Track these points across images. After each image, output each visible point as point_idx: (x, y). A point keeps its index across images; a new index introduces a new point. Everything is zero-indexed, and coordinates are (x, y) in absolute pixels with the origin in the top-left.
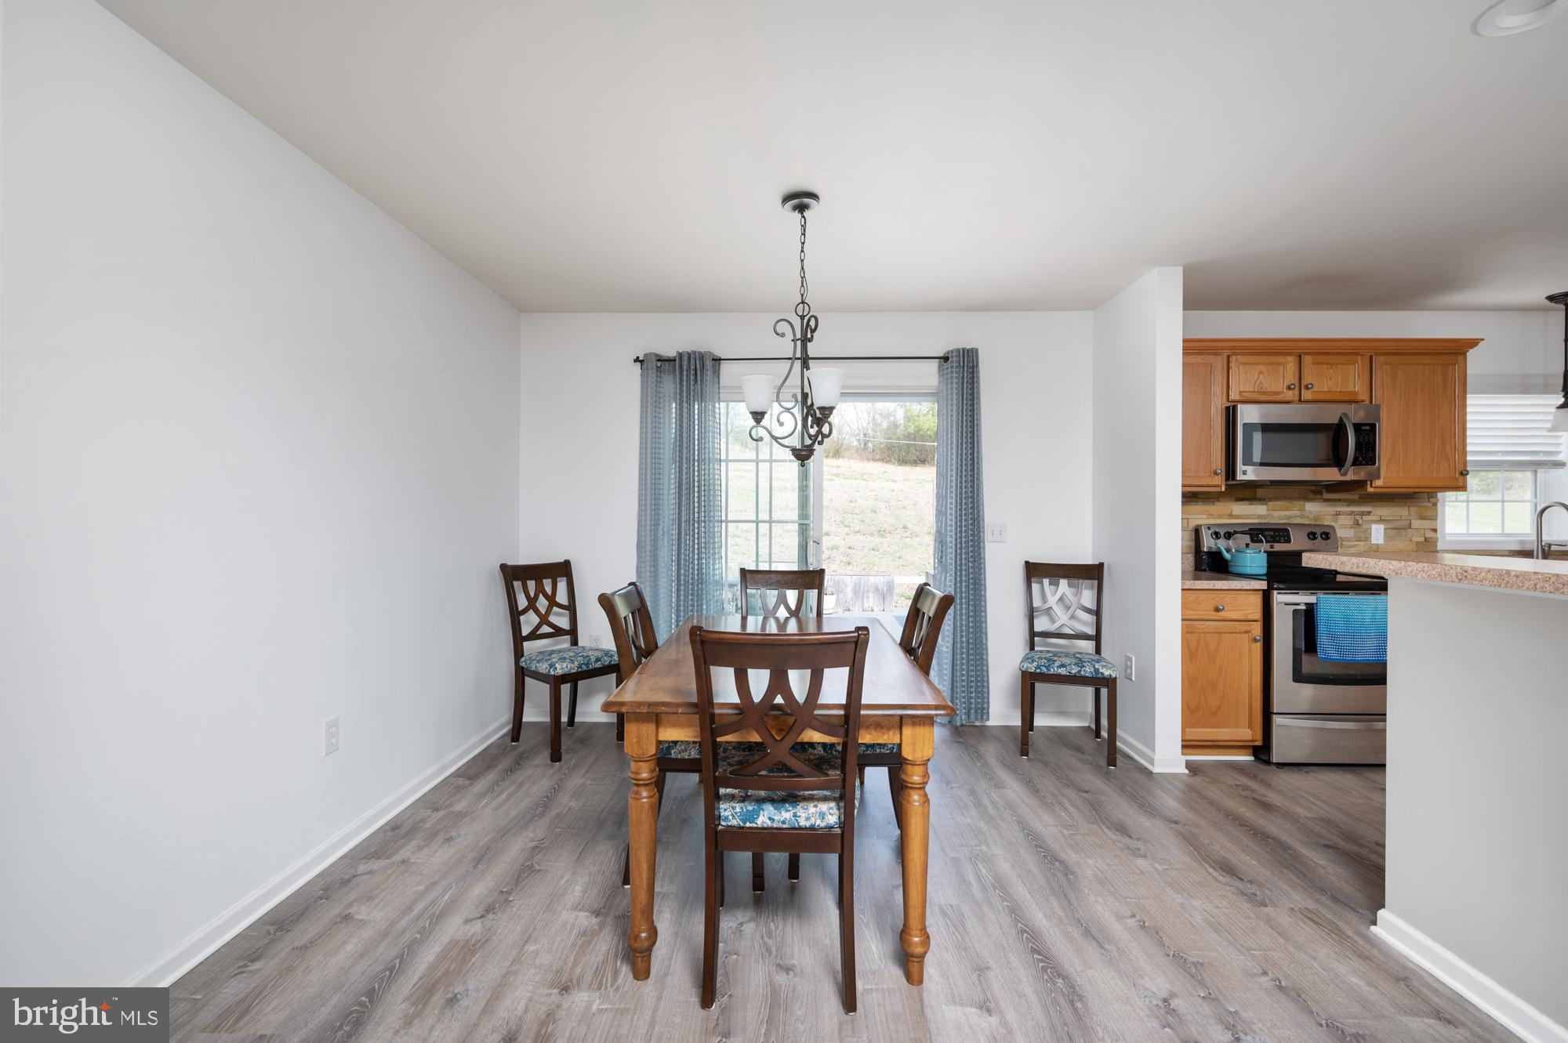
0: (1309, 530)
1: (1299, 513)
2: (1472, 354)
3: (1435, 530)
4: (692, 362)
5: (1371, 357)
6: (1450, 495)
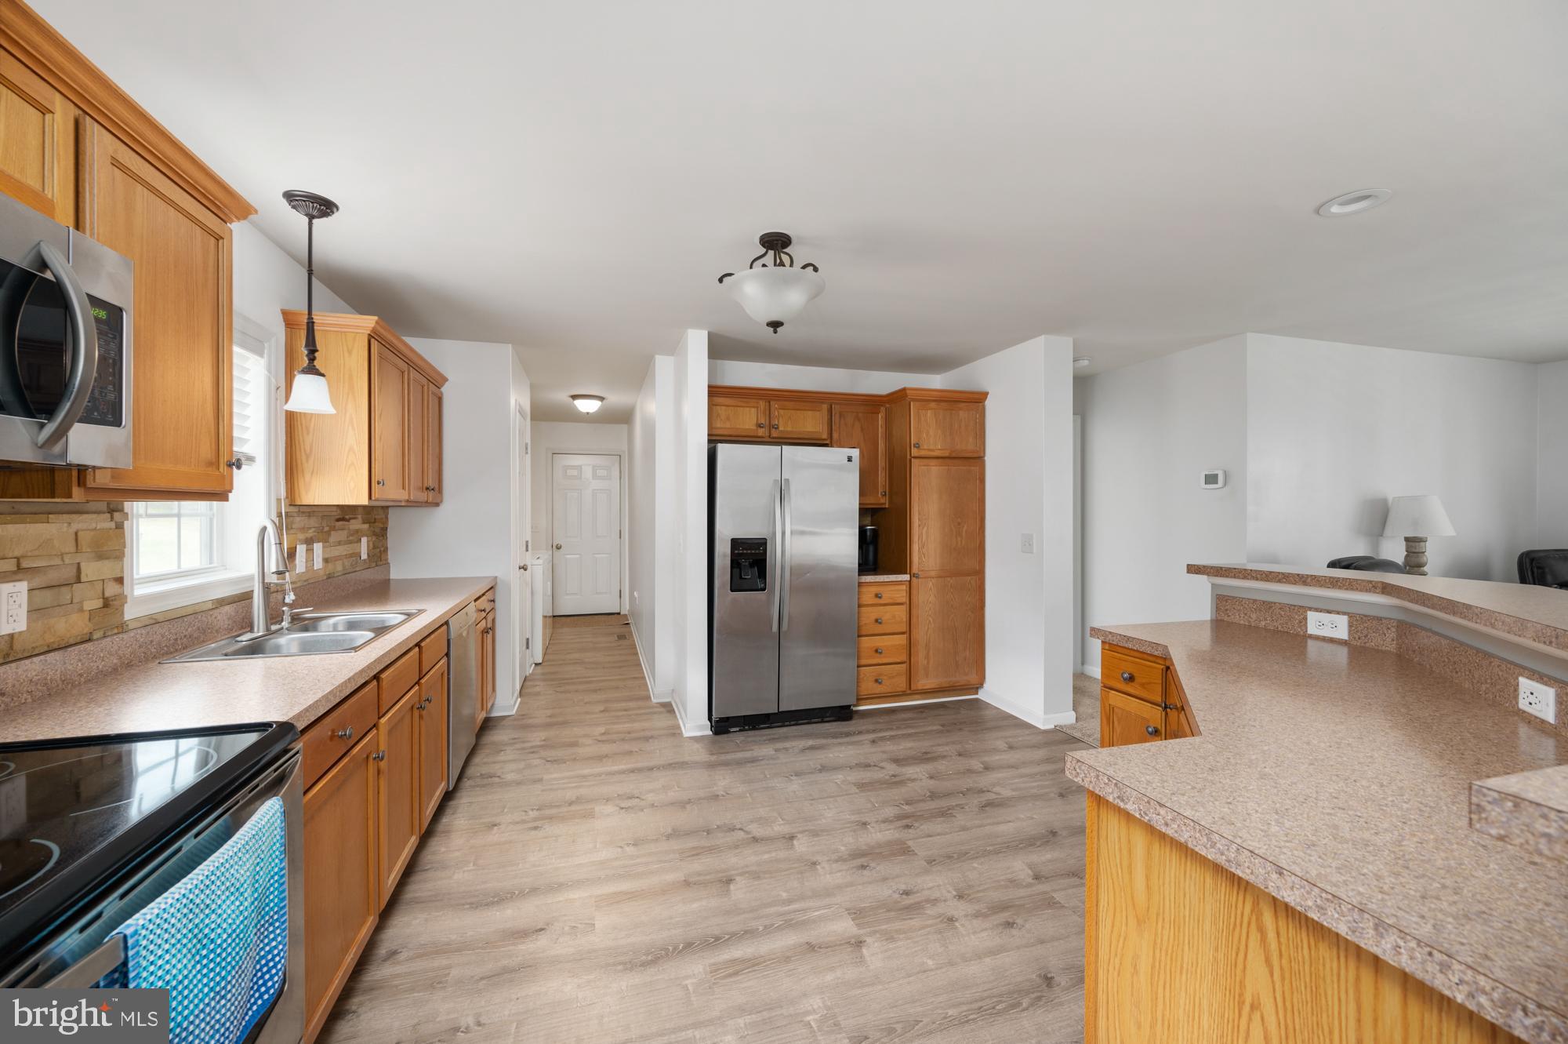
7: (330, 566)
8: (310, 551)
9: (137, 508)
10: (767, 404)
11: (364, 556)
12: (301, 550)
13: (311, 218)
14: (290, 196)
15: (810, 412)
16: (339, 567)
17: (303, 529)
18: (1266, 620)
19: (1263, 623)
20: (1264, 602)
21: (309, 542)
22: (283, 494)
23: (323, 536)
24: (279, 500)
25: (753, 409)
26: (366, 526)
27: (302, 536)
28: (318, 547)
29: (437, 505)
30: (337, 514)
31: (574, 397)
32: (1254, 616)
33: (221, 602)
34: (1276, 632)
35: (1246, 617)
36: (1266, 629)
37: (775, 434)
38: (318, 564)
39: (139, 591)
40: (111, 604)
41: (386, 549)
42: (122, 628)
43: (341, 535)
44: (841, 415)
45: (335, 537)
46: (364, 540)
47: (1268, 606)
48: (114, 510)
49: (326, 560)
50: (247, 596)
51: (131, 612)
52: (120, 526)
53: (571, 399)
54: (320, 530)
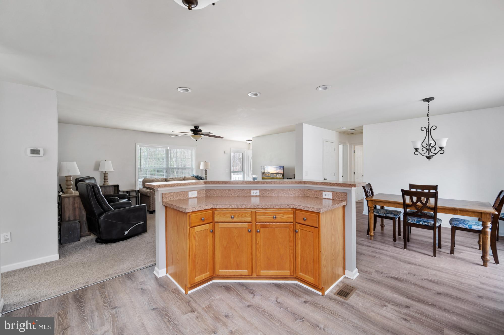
18: (178, 197)
19: (177, 198)
20: (177, 192)
32: (175, 197)
34: (181, 199)
35: (172, 198)
36: (178, 200)
47: (178, 193)
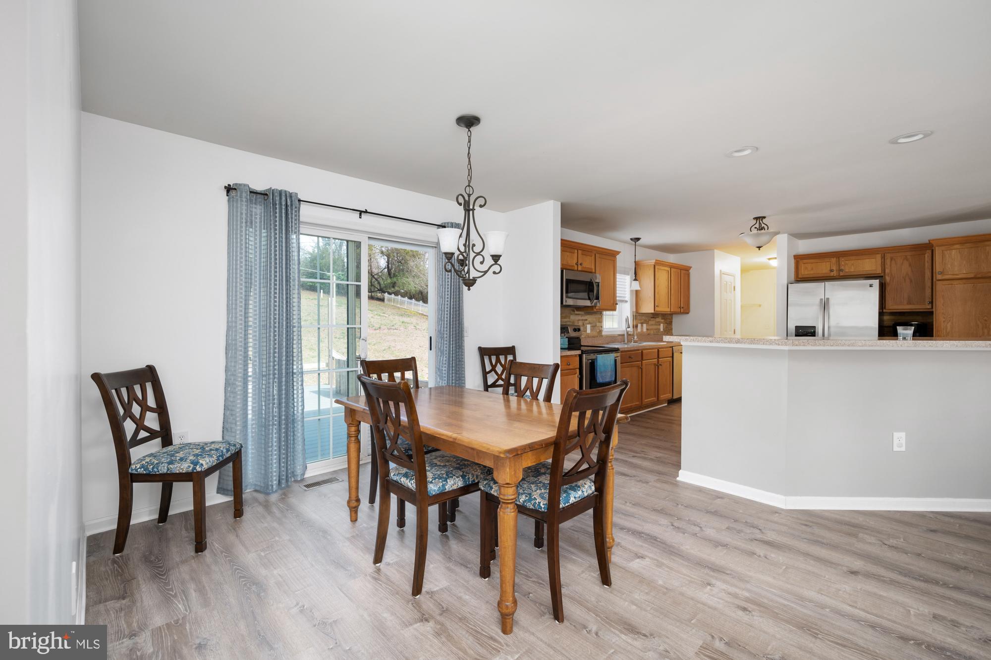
0: (574, 328)
1: (568, 320)
2: (618, 257)
3: (602, 327)
4: (284, 199)
5: (595, 255)
6: (608, 313)
7: (649, 332)
8: (642, 326)
9: (604, 313)
10: (837, 259)
11: (662, 330)
12: (639, 325)
13: (635, 242)
14: (631, 239)
15: (868, 260)
16: (652, 332)
17: (640, 320)
21: (642, 324)
22: (635, 310)
23: (647, 322)
24: (633, 312)
25: (828, 263)
26: (663, 320)
27: (640, 322)
28: (645, 325)
29: (688, 313)
30: (651, 316)
31: (769, 259)
33: (619, 335)
37: (842, 274)
38: (645, 330)
39: (605, 330)
40: (601, 331)
41: (672, 329)
42: (602, 336)
43: (653, 322)
44: (892, 259)
45: (650, 322)
46: (662, 325)
48: (601, 313)
49: (647, 329)
50: (624, 335)
51: (603, 333)
52: (602, 316)
53: (768, 260)
54: (645, 320)
